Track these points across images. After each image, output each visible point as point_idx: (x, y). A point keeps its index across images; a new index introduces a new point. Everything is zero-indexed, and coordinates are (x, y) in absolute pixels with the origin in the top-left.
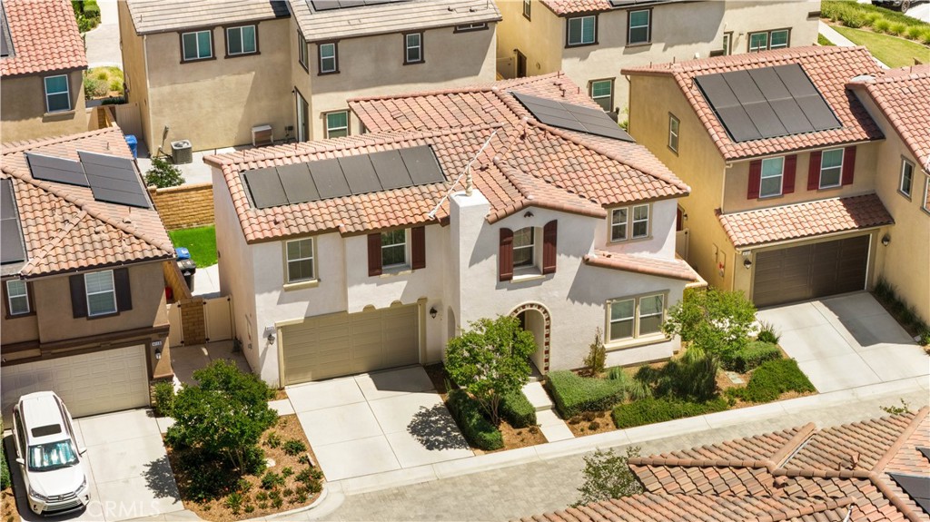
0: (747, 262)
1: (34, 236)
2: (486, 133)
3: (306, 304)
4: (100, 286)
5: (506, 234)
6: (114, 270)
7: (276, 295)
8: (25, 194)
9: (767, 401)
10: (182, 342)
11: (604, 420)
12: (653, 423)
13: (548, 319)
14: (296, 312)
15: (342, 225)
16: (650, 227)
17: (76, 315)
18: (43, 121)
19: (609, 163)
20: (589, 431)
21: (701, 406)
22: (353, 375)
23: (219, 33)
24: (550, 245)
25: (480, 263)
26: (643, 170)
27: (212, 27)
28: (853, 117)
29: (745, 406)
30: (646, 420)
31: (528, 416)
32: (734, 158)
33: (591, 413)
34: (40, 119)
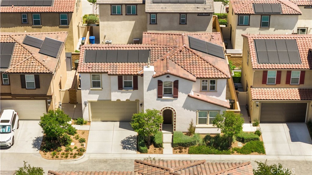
0: (257, 106)
1: (14, 61)
2: (171, 48)
3: (98, 96)
4: (30, 79)
5: (160, 83)
6: (35, 75)
7: (88, 91)
8: (17, 48)
9: (246, 154)
10: (69, 102)
11: (186, 150)
12: (202, 154)
13: (175, 113)
14: (95, 98)
15: (109, 71)
16: (216, 88)
17: (22, 87)
18: (59, 28)
19: (206, 64)
20: (178, 153)
21: (220, 152)
22: (114, 121)
23: (124, 7)
24: (176, 88)
25: (151, 91)
26: (217, 68)
27: (122, 4)
28: (307, 60)
29: (237, 154)
30: (199, 153)
31: (159, 144)
32: (256, 69)
33: (182, 147)
34: (58, 27)
